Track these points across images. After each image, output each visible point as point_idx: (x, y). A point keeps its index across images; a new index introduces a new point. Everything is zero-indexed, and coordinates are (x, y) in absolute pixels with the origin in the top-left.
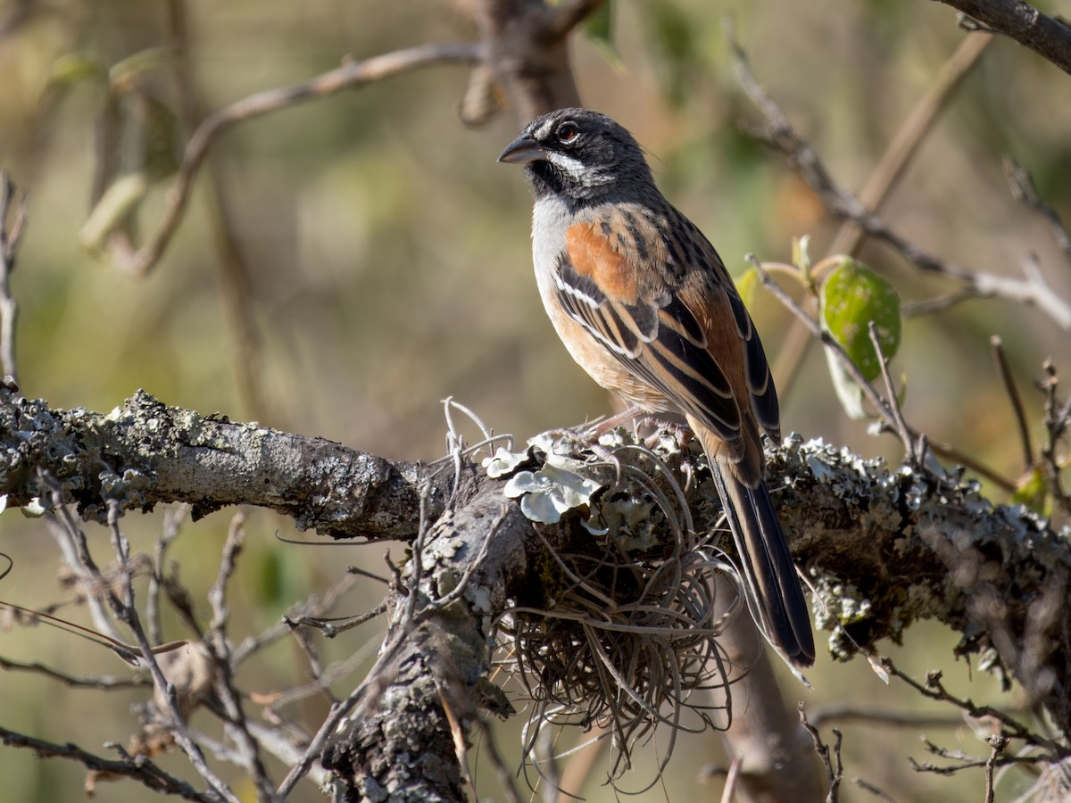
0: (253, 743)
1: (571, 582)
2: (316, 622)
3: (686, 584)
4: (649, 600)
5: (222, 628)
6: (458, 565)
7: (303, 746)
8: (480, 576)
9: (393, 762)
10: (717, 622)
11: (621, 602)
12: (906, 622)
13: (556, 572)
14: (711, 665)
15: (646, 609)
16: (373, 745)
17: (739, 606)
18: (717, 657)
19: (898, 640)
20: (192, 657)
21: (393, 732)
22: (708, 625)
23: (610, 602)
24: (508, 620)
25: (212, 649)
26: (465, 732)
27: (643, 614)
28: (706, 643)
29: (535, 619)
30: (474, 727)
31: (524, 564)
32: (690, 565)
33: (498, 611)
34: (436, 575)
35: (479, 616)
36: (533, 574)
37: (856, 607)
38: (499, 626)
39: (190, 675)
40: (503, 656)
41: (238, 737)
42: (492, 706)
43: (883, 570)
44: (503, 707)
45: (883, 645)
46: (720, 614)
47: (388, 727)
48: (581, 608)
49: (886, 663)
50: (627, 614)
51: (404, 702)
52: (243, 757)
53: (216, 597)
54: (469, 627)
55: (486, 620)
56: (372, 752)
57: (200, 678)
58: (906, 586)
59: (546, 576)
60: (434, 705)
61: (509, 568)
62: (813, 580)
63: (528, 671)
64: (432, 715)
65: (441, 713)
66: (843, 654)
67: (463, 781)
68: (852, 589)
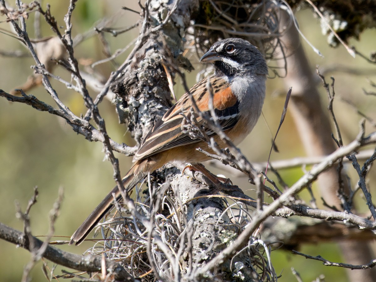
0: (83, 82)
1: (218, 13)
2: (109, 30)
3: (268, 15)
4: (252, 21)
5: (69, 33)
6: (170, 6)
7: (104, 83)
8: (179, 11)
9: (142, 90)
10: (281, 31)
11: (240, 22)
12: (361, 30)
13: (212, 10)
14: (278, 49)
15: (251, 25)
16: (133, 83)
17: (291, 24)
18: (281, 46)
19: (357, 38)
20: (55, 44)
21: (142, 77)
22: (277, 32)
23: (235, 22)
24: (191, 30)
25: (65, 42)
26: (173, 78)
27: (249, 28)
28: (276, 40)
29: (203, 29)
30: (177, 75)
31: (198, 6)
32: (269, 7)
33: (187, 25)
34: (161, 10)
35: (179, 28)
36: (202, 10)
37: (340, 24)
38: (187, 33)
39: (53, 52)
40: (189, 45)
41: (77, 79)
42: (185, 66)
43: (352, 8)
44: (189, 67)
45: (352, 40)
46: (282, 28)
47: (140, 76)
48: (222, 25)
49: (353, 48)
50: (242, 28)
51: (147, 65)
52: (79, 88)
53: (67, 19)
54: (175, 33)
55: (182, 30)
56: (134, 86)
57: (58, 53)
58: (361, 15)
59: (207, 11)
60: (160, 66)
61: (192, 7)
62: (322, 13)
63: (200, 52)
64: (159, 70)
65: (163, 70)
66: (334, 44)
67: (172, 98)
68: (339, 16)
